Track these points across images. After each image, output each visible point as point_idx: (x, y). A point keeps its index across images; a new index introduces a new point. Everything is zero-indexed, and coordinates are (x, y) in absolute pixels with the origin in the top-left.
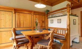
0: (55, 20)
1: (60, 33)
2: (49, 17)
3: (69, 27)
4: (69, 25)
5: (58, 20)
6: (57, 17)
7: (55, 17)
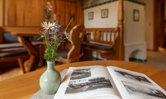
0: (97, 11)
1: (105, 39)
2: (85, 6)
3: (122, 24)
4: (122, 20)
5: (103, 12)
6: (100, 4)
7: (96, 5)
